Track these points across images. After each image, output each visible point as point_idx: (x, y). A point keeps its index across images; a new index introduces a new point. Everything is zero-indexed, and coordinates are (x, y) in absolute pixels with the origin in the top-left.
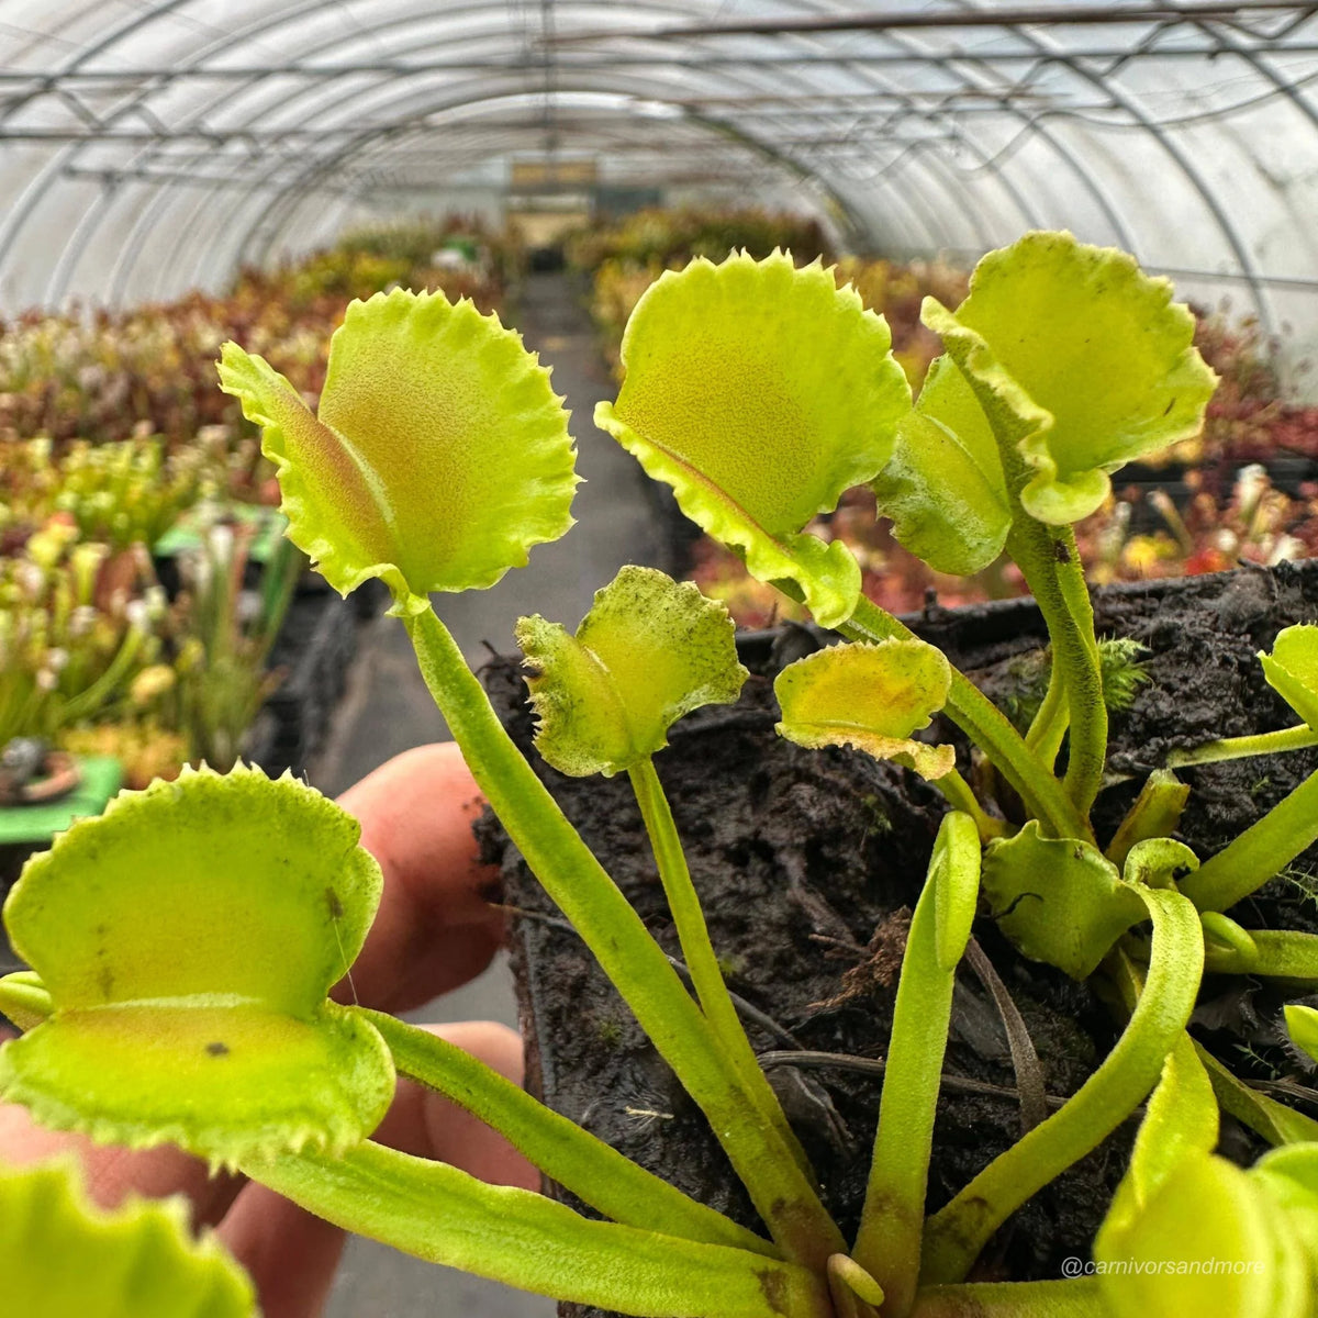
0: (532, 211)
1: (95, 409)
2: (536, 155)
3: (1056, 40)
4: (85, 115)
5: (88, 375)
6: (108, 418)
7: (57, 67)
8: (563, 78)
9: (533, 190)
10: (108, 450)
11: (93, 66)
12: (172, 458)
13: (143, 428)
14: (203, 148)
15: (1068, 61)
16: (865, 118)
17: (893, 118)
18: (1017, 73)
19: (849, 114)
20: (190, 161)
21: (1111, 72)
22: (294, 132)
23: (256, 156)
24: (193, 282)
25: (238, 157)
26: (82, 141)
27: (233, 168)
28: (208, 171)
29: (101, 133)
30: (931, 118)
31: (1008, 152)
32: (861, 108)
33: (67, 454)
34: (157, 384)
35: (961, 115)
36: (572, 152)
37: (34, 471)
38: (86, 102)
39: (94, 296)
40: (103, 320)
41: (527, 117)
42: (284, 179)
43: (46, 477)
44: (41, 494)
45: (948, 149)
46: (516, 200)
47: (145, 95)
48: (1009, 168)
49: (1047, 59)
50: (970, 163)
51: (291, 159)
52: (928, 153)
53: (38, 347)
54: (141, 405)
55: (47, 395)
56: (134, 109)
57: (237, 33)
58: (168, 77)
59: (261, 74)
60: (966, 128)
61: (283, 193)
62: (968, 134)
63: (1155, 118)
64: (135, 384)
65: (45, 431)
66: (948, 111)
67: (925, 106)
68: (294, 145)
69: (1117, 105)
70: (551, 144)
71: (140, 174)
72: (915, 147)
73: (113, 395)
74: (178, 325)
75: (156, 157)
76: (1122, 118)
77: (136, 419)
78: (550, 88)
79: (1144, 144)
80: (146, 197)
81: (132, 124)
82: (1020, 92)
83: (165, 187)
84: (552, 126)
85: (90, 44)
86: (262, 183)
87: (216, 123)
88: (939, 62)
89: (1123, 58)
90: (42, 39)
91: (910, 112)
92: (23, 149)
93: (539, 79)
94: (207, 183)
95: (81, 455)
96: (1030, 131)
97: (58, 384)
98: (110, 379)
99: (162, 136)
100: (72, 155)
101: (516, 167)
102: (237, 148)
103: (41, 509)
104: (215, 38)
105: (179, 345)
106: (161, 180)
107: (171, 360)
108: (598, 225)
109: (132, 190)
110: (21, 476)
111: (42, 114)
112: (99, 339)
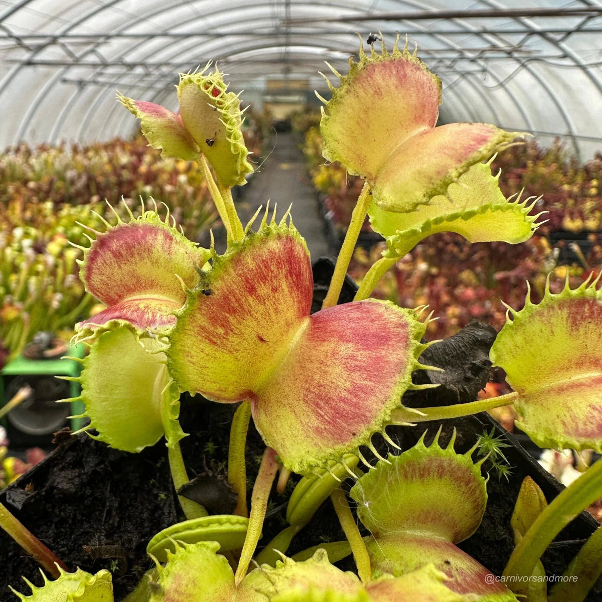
0: (277, 103)
1: (72, 190)
2: (280, 76)
3: (536, 24)
4: (70, 54)
5: (70, 174)
6: (78, 194)
7: (58, 33)
8: (293, 39)
9: (276, 93)
10: (79, 208)
11: (74, 32)
12: (108, 213)
13: (95, 199)
14: (124, 70)
15: (542, 34)
16: (441, 61)
17: (454, 61)
18: (515, 40)
19: (433, 59)
20: (118, 76)
21: (563, 40)
22: (167, 64)
23: (148, 75)
24: (116, 134)
25: (138, 75)
26: (68, 66)
27: (137, 80)
28: (125, 81)
29: (77, 62)
30: (473, 61)
31: (510, 78)
32: (438, 56)
33: (61, 209)
34: (101, 179)
35: (487, 59)
36: (297, 74)
37: (45, 217)
38: (70, 48)
39: (72, 139)
40: (75, 150)
41: (277, 57)
42: (159, 86)
43: (51, 219)
44: (49, 227)
45: (479, 76)
46: (269, 98)
47: (98, 45)
48: (510, 86)
49: (532, 32)
50: (491, 83)
51: (164, 76)
52: (470, 78)
53: (46, 162)
54: (93, 189)
55: (51, 183)
56: (92, 51)
57: (142, 17)
58: (108, 37)
59: (151, 36)
60: (489, 66)
61: (160, 92)
62: (489, 69)
63: (584, 63)
64: (91, 179)
65: (50, 199)
66: (480, 58)
67: (470, 55)
68: (165, 69)
69: (566, 56)
70: (287, 71)
71: (95, 82)
72: (464, 75)
73: (80, 184)
74: (110, 153)
75: (101, 74)
76: (567, 62)
77: (91, 195)
78: (288, 44)
79: (579, 75)
80: (97, 92)
81: (92, 58)
82: (517, 49)
83: (105, 89)
84: (287, 62)
85: (75, 21)
86: (150, 87)
87: (129, 59)
88: (478, 34)
89: (569, 33)
90: (53, 18)
91: (462, 58)
92: (42, 69)
93: (282, 40)
94: (124, 87)
95: (66, 210)
96: (521, 68)
97: (56, 178)
98: (79, 176)
99: (105, 65)
100: (63, 73)
101: (269, 81)
102: (139, 70)
103: (48, 234)
104: (132, 18)
105: (110, 161)
106: (103, 84)
107: (108, 168)
108: (308, 110)
109: (90, 89)
110: (40, 219)
111: (52, 53)
112: (73, 158)
